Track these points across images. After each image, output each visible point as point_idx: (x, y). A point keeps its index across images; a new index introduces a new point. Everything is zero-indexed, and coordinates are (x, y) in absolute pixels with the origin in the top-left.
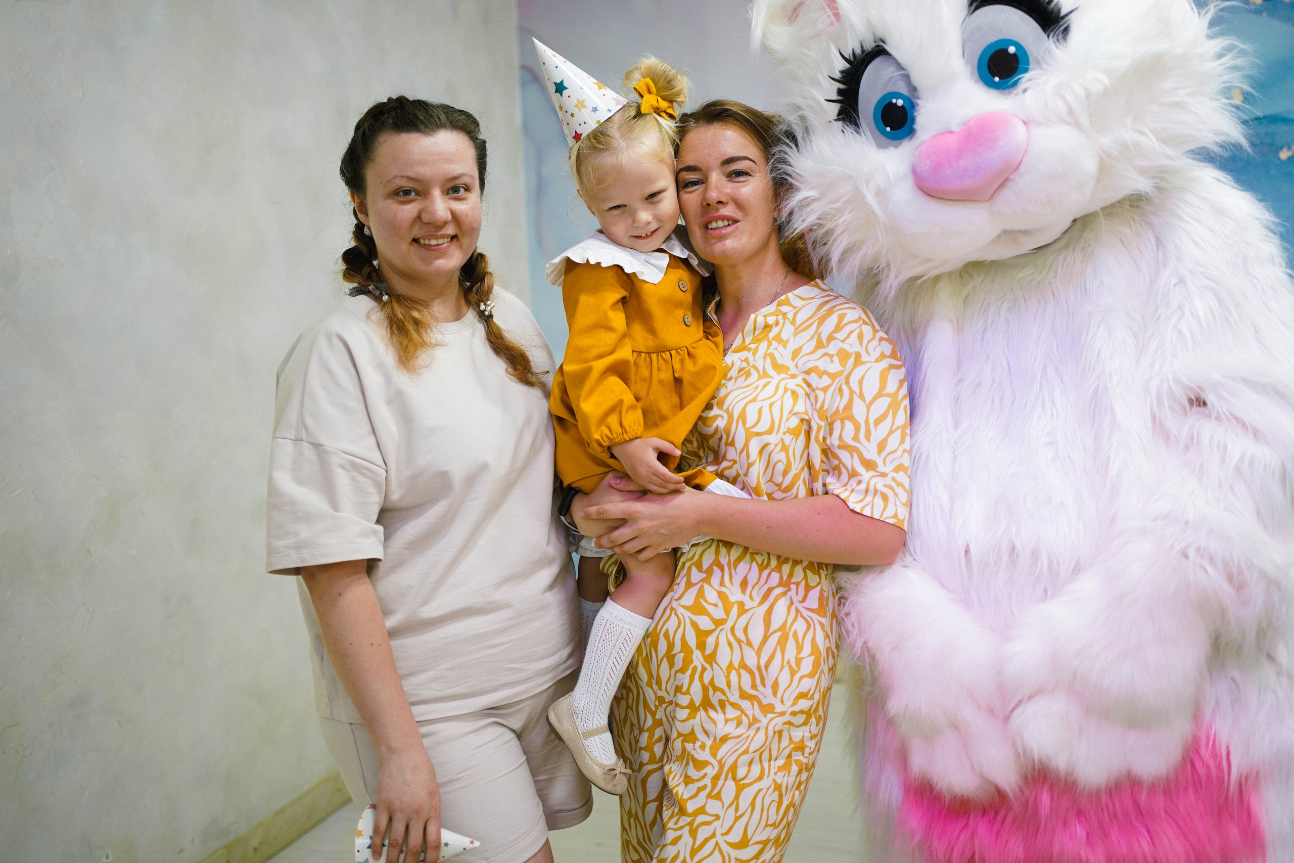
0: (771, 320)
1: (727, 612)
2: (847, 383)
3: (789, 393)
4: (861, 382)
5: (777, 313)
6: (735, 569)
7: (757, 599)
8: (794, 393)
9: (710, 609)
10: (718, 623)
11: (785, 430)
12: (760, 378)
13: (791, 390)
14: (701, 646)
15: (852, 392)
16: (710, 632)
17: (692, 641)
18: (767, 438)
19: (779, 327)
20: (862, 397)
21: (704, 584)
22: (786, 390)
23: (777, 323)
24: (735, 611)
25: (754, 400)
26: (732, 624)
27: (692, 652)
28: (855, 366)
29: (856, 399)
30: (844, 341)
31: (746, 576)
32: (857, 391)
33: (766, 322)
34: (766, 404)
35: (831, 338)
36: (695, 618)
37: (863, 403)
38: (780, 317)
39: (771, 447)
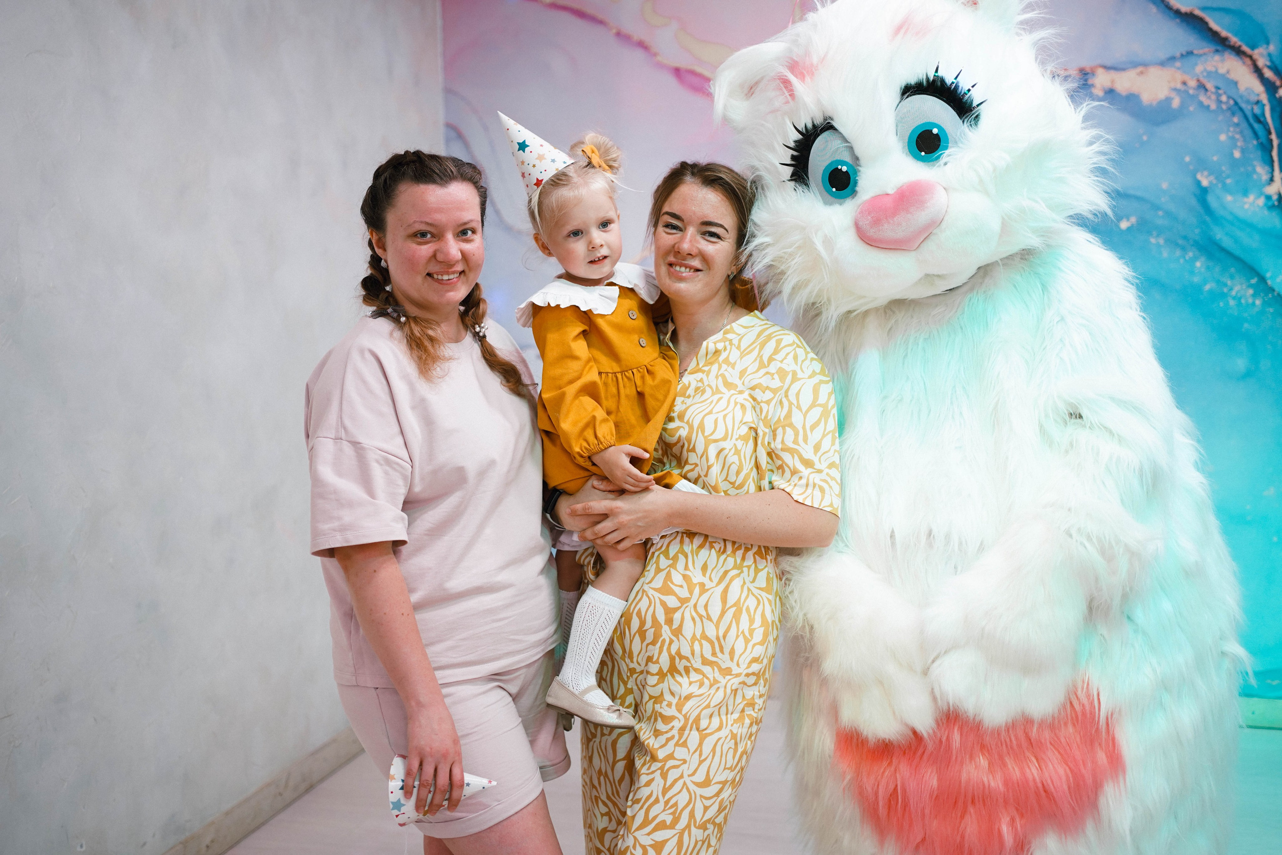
0: (720, 346)
1: (691, 593)
2: (786, 396)
3: (739, 406)
4: (798, 395)
5: (724, 340)
6: (697, 556)
7: (716, 580)
8: (743, 406)
9: (676, 589)
10: (683, 601)
11: (737, 436)
12: (713, 394)
13: (740, 404)
14: (669, 622)
15: (791, 404)
16: (676, 610)
17: (661, 618)
18: (723, 444)
19: (727, 352)
20: (799, 407)
21: (671, 569)
22: (736, 403)
23: (725, 349)
24: (697, 591)
25: (710, 413)
26: (695, 602)
27: (662, 627)
28: (792, 382)
29: (794, 409)
30: (782, 362)
31: (706, 562)
32: (795, 402)
33: (716, 348)
34: (721, 416)
35: (771, 359)
36: (664, 598)
37: (800, 413)
38: (727, 343)
39: (726, 452)
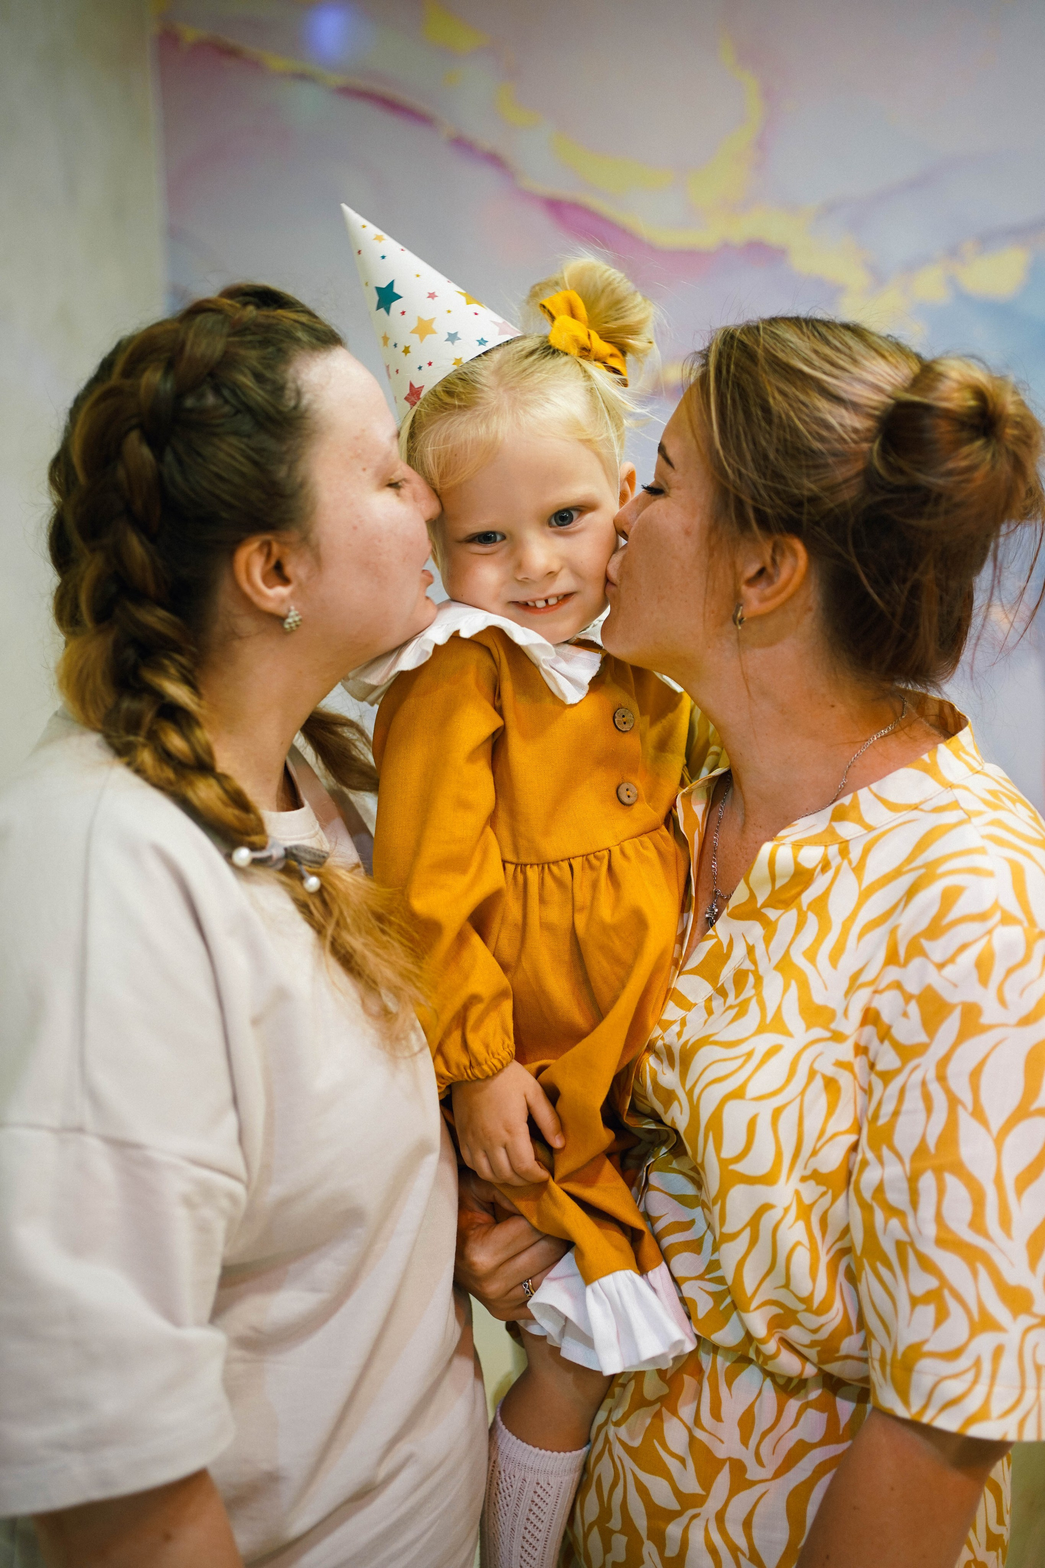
0: (811, 856)
1: (707, 1482)
3: (818, 1082)
4: (975, 1075)
5: (828, 836)
6: (729, 1384)
7: (773, 1463)
8: (831, 1084)
9: (673, 1464)
10: (688, 1502)
11: (808, 1172)
12: (761, 1029)
13: (824, 1077)
14: (659, 1538)
15: (953, 1102)
16: (672, 1516)
17: (641, 1523)
18: (763, 1193)
20: (978, 1113)
21: (664, 1409)
22: (812, 1074)
23: (825, 865)
24: (723, 1480)
26: (719, 1506)
27: (643, 1543)
28: (963, 1036)
29: (964, 1118)
30: (941, 966)
31: (752, 1406)
32: (966, 1096)
33: (797, 864)
34: (765, 1110)
35: (915, 949)
36: (644, 1477)
37: (982, 1130)
38: (834, 850)
39: (772, 1216)
